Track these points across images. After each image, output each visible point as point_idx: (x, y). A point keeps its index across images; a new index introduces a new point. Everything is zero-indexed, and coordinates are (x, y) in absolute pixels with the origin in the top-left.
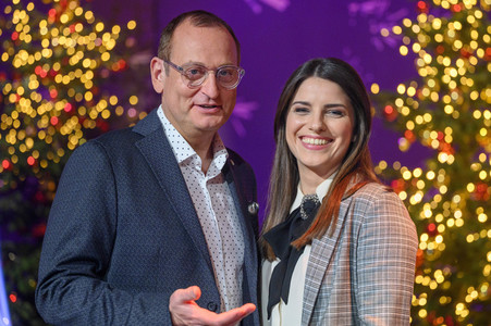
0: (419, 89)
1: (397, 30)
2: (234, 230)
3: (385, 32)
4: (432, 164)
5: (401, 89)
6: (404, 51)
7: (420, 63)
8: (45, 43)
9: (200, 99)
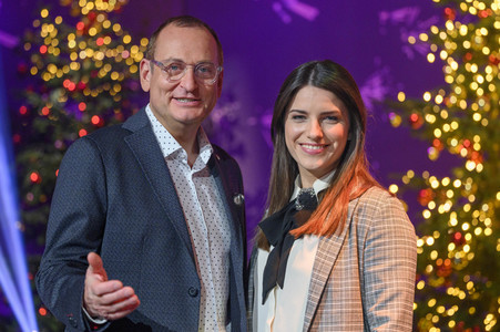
0: (446, 96)
1: (424, 37)
2: (220, 220)
3: (412, 40)
4: (459, 173)
5: (427, 97)
6: (431, 58)
7: (448, 70)
8: (73, 57)
9: (178, 92)
